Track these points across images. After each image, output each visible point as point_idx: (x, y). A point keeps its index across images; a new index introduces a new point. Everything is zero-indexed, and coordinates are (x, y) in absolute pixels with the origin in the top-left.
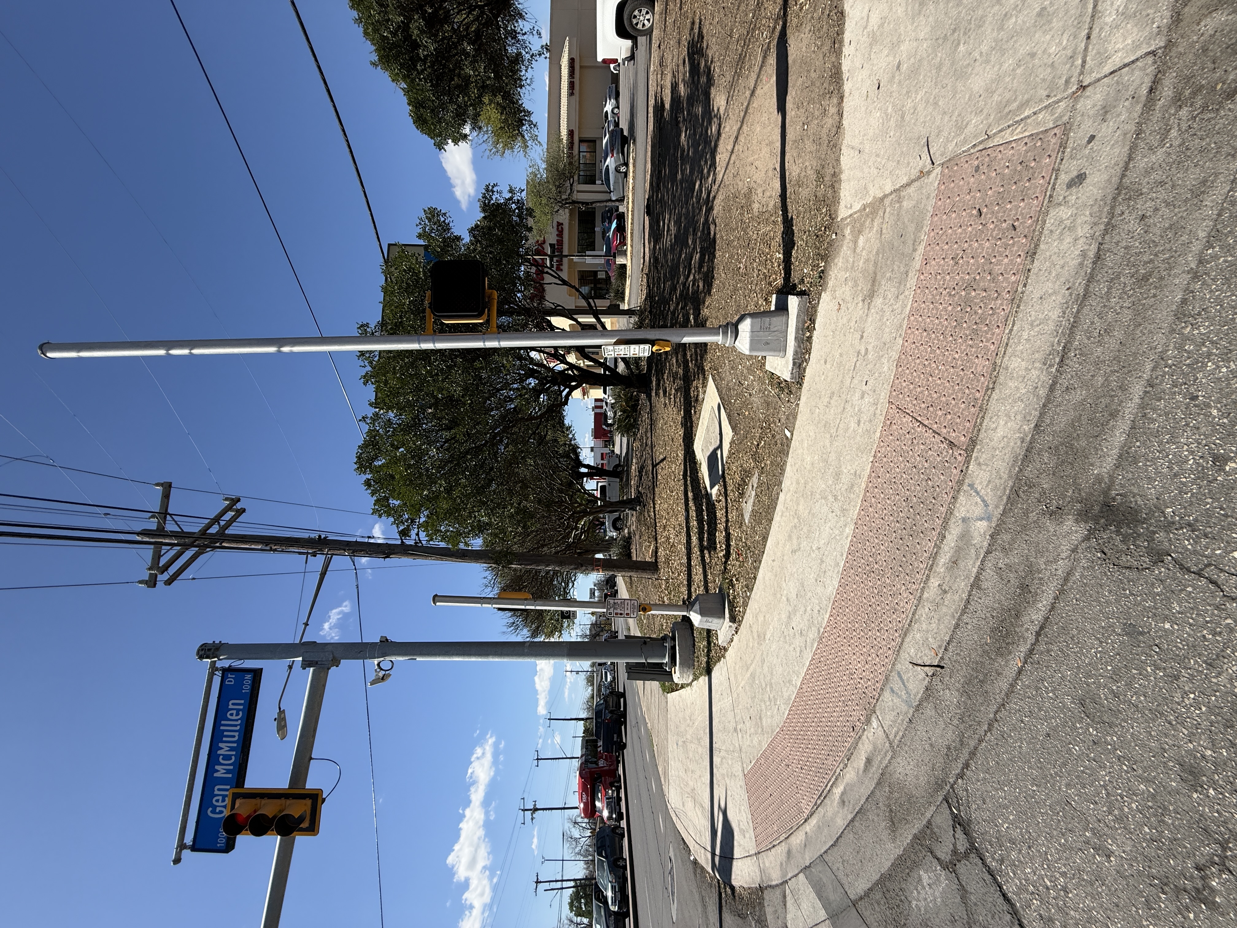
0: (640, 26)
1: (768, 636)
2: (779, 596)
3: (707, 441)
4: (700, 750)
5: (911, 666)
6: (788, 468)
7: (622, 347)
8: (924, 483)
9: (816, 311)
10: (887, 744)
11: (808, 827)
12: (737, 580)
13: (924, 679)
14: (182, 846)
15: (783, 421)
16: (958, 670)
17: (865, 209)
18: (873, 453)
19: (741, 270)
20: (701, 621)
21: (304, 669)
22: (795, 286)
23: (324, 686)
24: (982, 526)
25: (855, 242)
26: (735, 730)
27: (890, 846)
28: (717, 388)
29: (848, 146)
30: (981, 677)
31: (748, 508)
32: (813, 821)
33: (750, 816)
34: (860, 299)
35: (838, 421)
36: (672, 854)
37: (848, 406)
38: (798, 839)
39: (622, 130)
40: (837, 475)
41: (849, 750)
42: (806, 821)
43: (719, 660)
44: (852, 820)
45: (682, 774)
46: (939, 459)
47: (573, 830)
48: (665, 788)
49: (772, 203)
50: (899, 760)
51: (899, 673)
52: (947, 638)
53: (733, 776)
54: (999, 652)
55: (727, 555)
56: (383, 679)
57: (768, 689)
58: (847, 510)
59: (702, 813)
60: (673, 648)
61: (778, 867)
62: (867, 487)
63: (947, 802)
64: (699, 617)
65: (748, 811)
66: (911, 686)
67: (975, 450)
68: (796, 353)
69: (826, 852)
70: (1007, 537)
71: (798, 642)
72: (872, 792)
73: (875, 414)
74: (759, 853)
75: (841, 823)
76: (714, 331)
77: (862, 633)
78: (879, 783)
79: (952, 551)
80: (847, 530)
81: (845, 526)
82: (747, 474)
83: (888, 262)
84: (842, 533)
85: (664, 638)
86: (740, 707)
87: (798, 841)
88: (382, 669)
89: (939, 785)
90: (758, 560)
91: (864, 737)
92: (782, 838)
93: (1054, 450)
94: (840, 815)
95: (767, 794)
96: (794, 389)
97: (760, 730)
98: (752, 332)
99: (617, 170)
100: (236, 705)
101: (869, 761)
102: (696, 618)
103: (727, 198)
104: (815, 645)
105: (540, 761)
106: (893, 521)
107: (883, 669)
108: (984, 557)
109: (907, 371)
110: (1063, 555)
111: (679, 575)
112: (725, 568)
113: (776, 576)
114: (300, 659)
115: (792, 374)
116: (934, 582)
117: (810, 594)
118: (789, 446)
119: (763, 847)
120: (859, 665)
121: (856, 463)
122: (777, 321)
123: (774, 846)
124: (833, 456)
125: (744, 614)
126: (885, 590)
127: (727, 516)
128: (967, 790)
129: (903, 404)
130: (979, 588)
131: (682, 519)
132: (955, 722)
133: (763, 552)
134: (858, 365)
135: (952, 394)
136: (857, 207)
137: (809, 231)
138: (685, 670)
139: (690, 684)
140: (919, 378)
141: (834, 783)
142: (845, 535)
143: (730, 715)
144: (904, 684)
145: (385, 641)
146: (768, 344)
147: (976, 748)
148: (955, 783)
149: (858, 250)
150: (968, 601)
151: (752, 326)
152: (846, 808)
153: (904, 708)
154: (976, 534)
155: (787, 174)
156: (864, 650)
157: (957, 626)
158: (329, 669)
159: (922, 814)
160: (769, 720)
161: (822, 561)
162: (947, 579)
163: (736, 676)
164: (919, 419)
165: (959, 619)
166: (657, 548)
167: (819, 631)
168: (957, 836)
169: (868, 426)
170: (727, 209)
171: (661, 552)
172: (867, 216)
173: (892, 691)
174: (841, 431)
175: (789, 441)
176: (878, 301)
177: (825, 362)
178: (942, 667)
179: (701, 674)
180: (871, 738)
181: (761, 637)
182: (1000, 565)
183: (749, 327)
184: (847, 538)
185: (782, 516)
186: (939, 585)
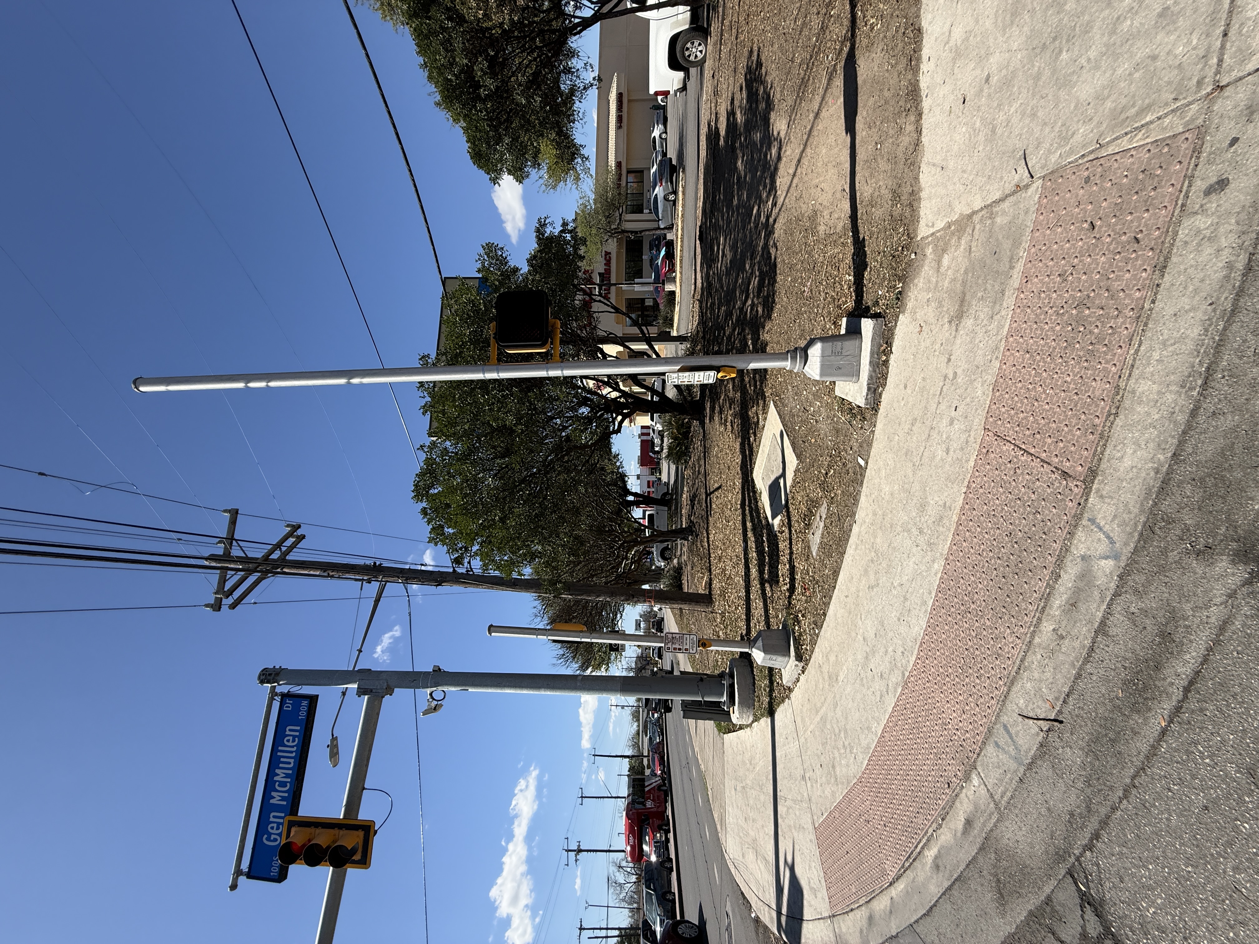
0: (692, 58)
1: (841, 678)
2: (853, 634)
3: (768, 470)
4: (762, 797)
5: (1020, 719)
6: (863, 499)
7: (687, 374)
8: (1031, 517)
9: (893, 334)
10: (992, 805)
11: (894, 892)
12: (803, 616)
13: (1038, 734)
14: (238, 872)
15: (855, 448)
16: (1081, 726)
17: (949, 227)
18: (966, 483)
19: (806, 294)
20: (764, 659)
21: (359, 696)
22: (868, 309)
23: (378, 714)
24: (1108, 565)
25: (939, 262)
26: (803, 777)
27: (998, 921)
28: (779, 415)
29: (929, 163)
30: (1111, 735)
31: (816, 539)
32: (900, 886)
33: (822, 874)
34: (946, 320)
35: (922, 449)
36: (729, 909)
37: (934, 434)
38: (881, 904)
39: (671, 159)
40: (922, 507)
41: (944, 808)
42: (891, 884)
43: (783, 701)
44: (950, 888)
45: (741, 822)
46: (1049, 491)
47: (617, 874)
48: (721, 836)
49: (842, 224)
50: (1007, 823)
51: (1005, 727)
52: (1066, 690)
53: (801, 828)
54: (1135, 708)
55: (792, 590)
56: (435, 709)
57: (842, 735)
58: (934, 544)
59: (766, 866)
60: (732, 686)
61: (858, 934)
62: (959, 519)
63: (1072, 877)
64: (762, 654)
65: (819, 868)
66: (1020, 741)
67: (1096, 481)
68: (870, 378)
69: (917, 921)
70: (1140, 578)
71: (878, 685)
72: (974, 858)
73: (967, 442)
74: (834, 916)
75: (934, 890)
76: (782, 356)
77: (957, 679)
78: (982, 849)
79: (1069, 592)
80: (936, 566)
81: (933, 561)
82: (814, 504)
83: (980, 281)
84: (929, 569)
85: (722, 675)
86: (809, 753)
87: (882, 907)
88: (434, 699)
89: (1060, 856)
90: (828, 596)
91: (962, 795)
92: (861, 902)
93: (1198, 482)
94: (934, 881)
95: (842, 851)
96: (868, 416)
97: (833, 780)
98: (823, 356)
99: (666, 199)
100: (293, 731)
101: (969, 823)
102: (758, 656)
103: (789, 221)
104: (900, 690)
105: (584, 800)
106: (993, 557)
107: (985, 720)
108: (1112, 599)
109: (1007, 396)
110: (1218, 600)
111: (736, 609)
112: (790, 603)
113: (850, 613)
114: (356, 686)
115: (866, 399)
116: (1047, 627)
117: (891, 634)
118: (863, 475)
119: (838, 910)
120: (954, 715)
121: (946, 494)
122: (849, 345)
123: (852, 910)
124: (916, 487)
125: (812, 652)
126: (985, 633)
127: (791, 548)
128: (1098, 865)
129: (1001, 431)
130: (1106, 634)
131: (739, 550)
132: (1080, 785)
133: (835, 587)
134: (944, 389)
135: (1065, 420)
136: (940, 225)
137: (884, 252)
138: (745, 710)
139: (750, 726)
140: (1022, 403)
141: (925, 845)
142: (934, 571)
143: (797, 762)
144: (1011, 738)
145: (437, 670)
146: (840, 369)
147: (1108, 817)
148: (1081, 855)
149: (942, 270)
150: (1092, 649)
151: (823, 350)
152: (941, 874)
153: (1013, 765)
154: (1100, 573)
155: (858, 194)
156: (961, 698)
157: (1078, 676)
158: (383, 697)
159: (1039, 888)
160: (844, 770)
161: (906, 599)
162: (1064, 624)
163: (803, 720)
164: (1023, 447)
165: (1081, 669)
166: (711, 579)
167: (904, 675)
168: (1086, 917)
169: (959, 454)
170: (789, 232)
171: (716, 584)
172: (953, 234)
173: (997, 745)
174: (925, 460)
175: (863, 470)
176: (968, 323)
177: (905, 387)
178: (1061, 722)
179: (763, 715)
180: (971, 797)
181: (833, 678)
182: (1132, 609)
183: (820, 351)
184: (936, 574)
185: (856, 549)
186: (1054, 630)
